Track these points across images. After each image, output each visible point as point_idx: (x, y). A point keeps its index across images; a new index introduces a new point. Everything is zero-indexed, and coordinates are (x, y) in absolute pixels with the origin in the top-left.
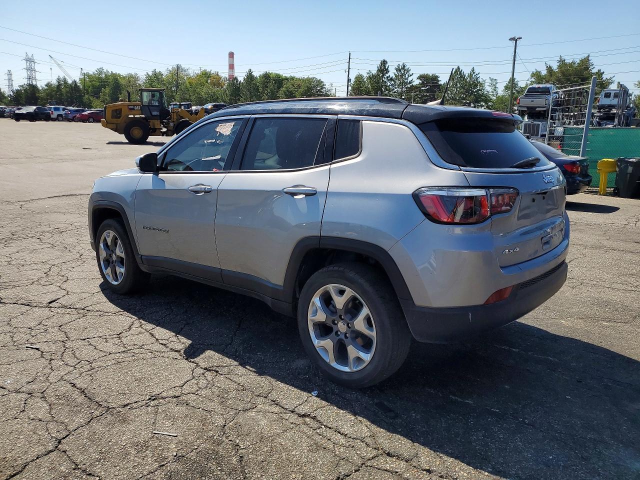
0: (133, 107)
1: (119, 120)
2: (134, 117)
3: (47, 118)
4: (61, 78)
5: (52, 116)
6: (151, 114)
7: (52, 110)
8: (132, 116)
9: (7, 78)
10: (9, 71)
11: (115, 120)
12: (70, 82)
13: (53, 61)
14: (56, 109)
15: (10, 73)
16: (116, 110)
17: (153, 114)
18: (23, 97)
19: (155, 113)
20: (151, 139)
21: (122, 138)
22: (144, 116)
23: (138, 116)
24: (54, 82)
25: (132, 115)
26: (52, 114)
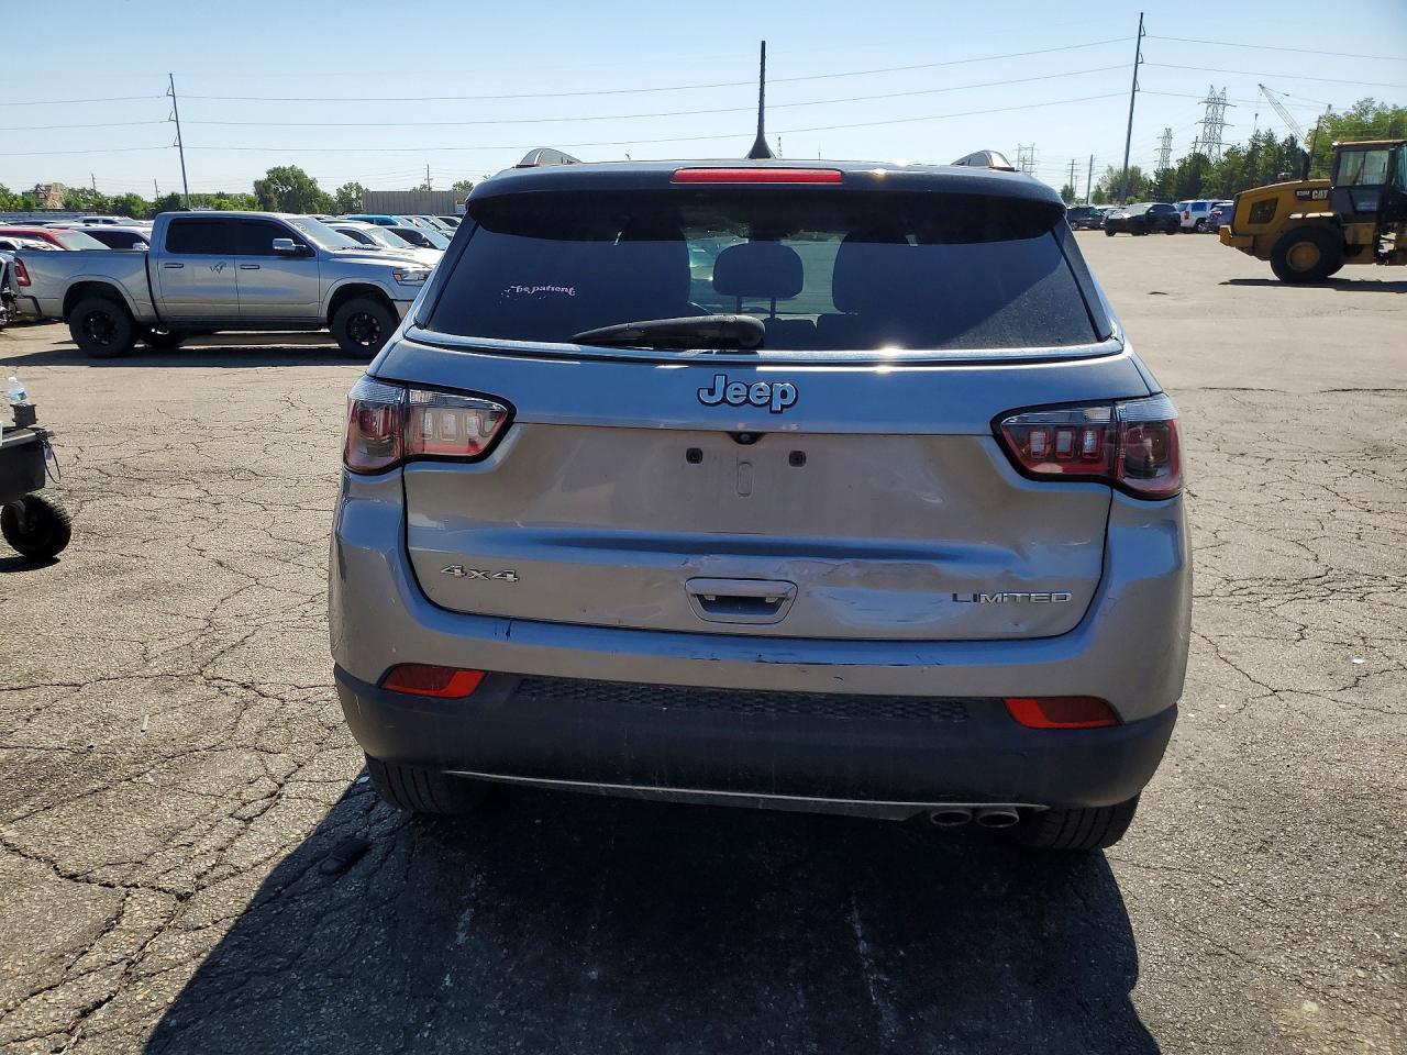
0: (1308, 193)
1: (1266, 227)
2: (1304, 218)
3: (1172, 226)
4: (1263, 133)
5: (1184, 223)
6: (1354, 207)
7: (1189, 209)
8: (1300, 216)
9: (1161, 146)
10: (1168, 131)
11: (1255, 228)
12: (1280, 139)
13: (1264, 98)
14: (1197, 207)
15: (1168, 135)
16: (1263, 203)
17: (1359, 208)
18: (1174, 183)
19: (1362, 206)
20: (1349, 272)
21: (1264, 269)
22: (1331, 214)
23: (1317, 215)
24: (1245, 145)
25: (1299, 213)
26: (1187, 218)
